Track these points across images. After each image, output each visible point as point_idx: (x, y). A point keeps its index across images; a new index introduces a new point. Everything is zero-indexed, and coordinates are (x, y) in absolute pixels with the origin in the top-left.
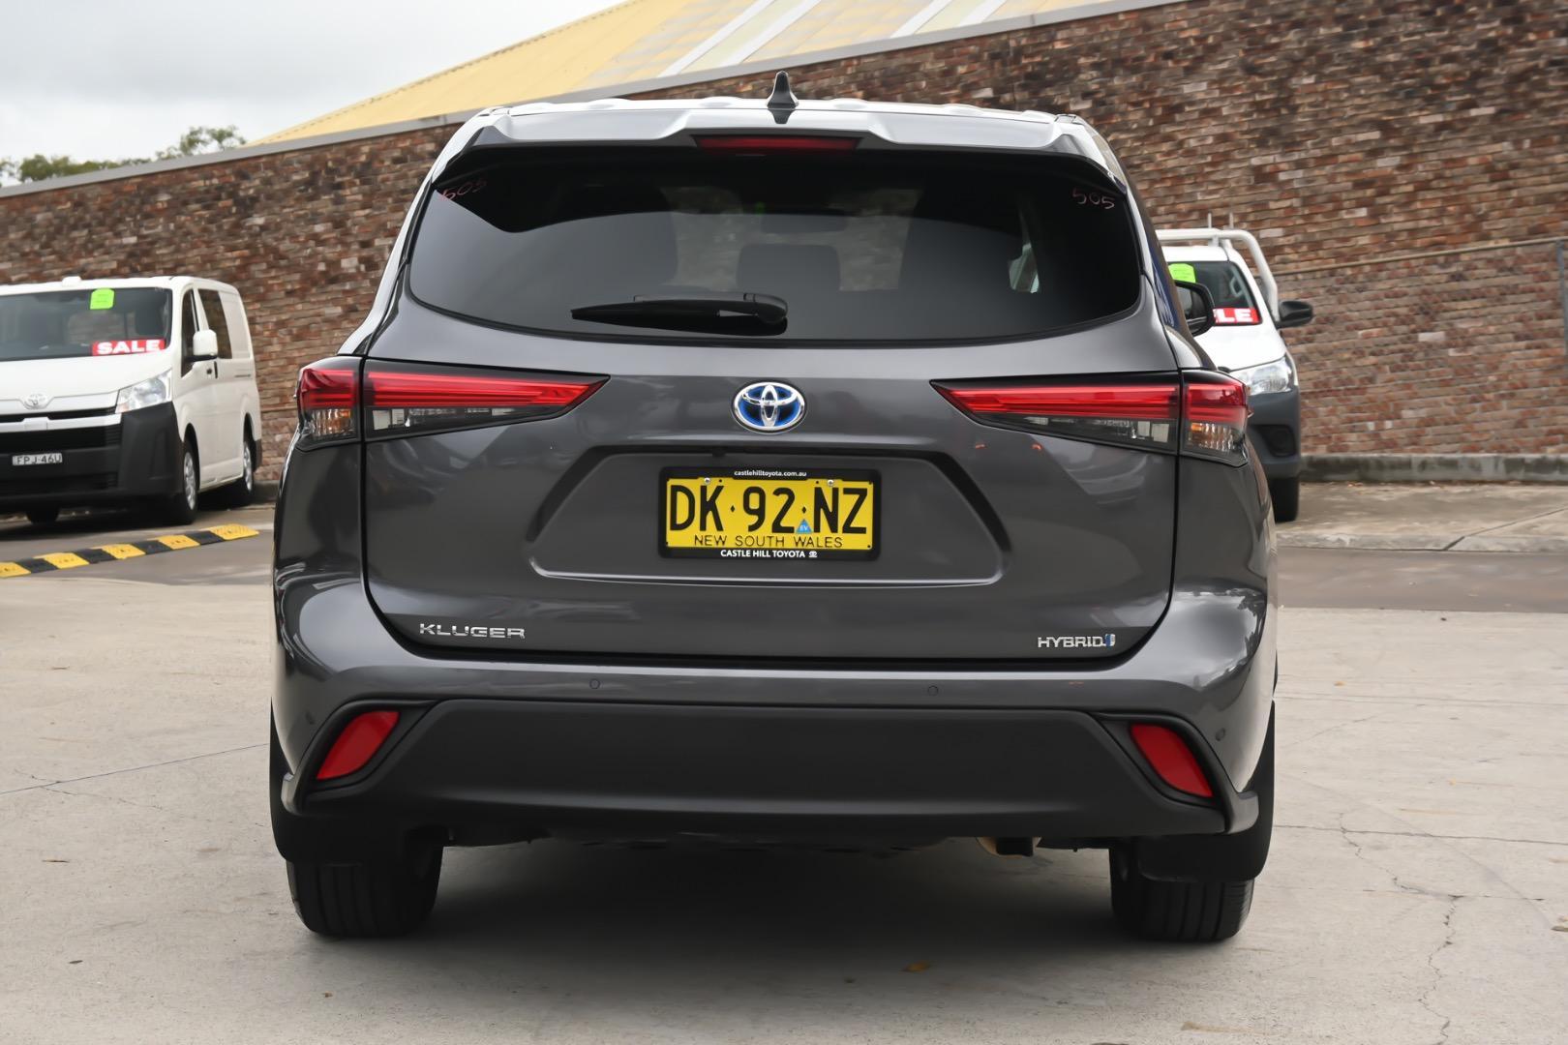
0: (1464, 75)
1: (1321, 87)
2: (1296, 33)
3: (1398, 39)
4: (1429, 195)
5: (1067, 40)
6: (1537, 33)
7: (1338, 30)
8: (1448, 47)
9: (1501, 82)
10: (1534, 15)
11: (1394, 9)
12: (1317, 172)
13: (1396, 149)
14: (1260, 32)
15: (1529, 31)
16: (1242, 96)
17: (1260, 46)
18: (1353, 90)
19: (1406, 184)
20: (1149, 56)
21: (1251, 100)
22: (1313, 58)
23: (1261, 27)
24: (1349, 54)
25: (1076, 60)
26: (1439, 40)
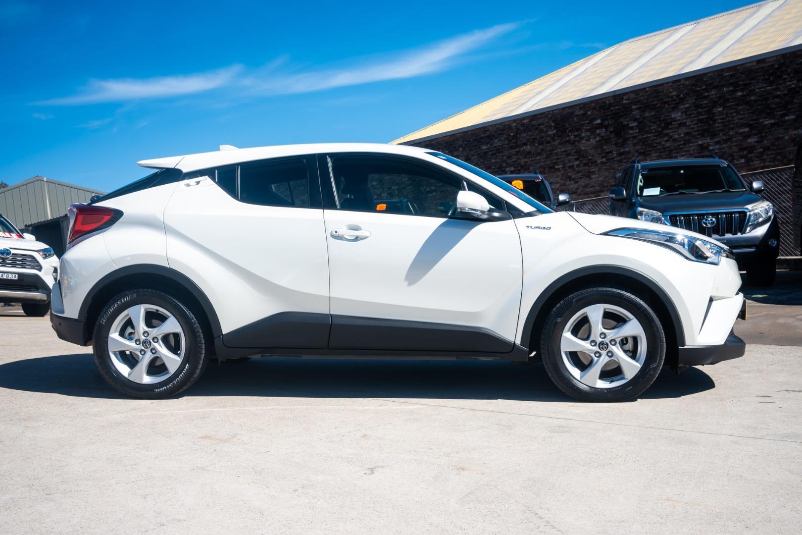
0: (782, 103)
1: (725, 112)
2: (715, 91)
3: (755, 90)
5: (628, 99)
7: (731, 88)
8: (776, 92)
9: (798, 105)
11: (754, 79)
18: (737, 112)
20: (657, 104)
22: (722, 100)
23: (701, 90)
24: (736, 98)
25: (631, 106)
26: (771, 90)
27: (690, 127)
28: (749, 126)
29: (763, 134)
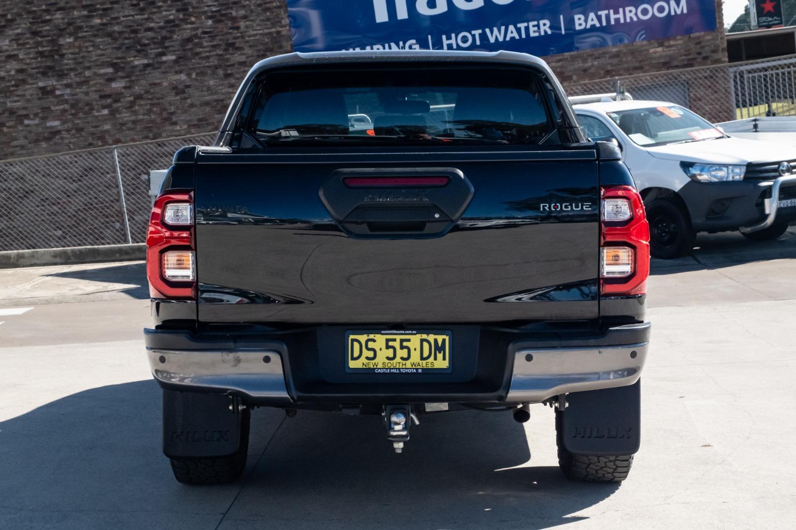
0: (158, 39)
1: (77, 44)
2: (60, 14)
3: (120, 18)
4: (142, 102)
6: (196, 17)
7: (85, 13)
8: (148, 23)
9: (178, 43)
10: (193, 8)
12: (78, 90)
13: (122, 78)
14: (39, 13)
15: (191, 15)
16: (31, 48)
17: (40, 20)
18: (94, 46)
19: (129, 97)
21: (36, 50)
22: (71, 28)
23: (39, 10)
24: (92, 26)
27: (24, 62)
28: (113, 65)
29: (133, 78)
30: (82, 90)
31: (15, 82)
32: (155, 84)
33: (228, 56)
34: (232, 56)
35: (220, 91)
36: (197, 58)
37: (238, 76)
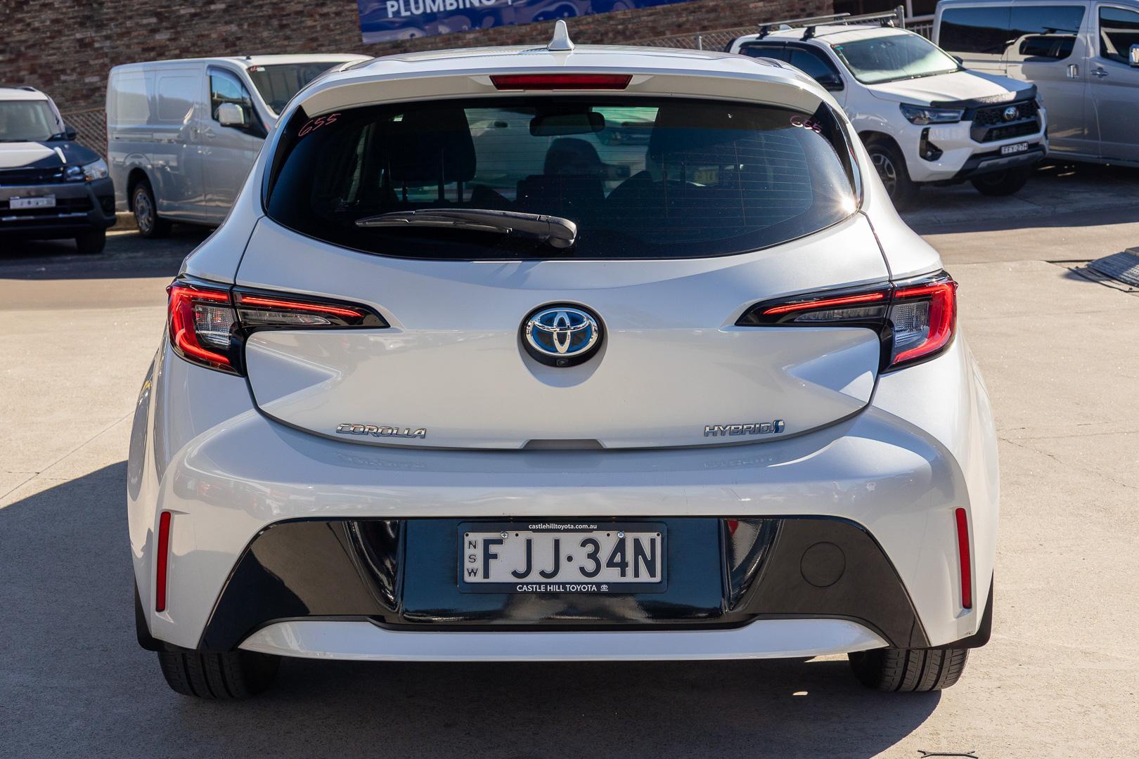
27: (60, 11)
28: (157, 15)
29: (179, 29)
30: (123, 42)
31: (51, 33)
32: (203, 36)
33: (284, 5)
34: (287, 4)
35: (274, 44)
36: (249, 6)
37: (295, 27)
